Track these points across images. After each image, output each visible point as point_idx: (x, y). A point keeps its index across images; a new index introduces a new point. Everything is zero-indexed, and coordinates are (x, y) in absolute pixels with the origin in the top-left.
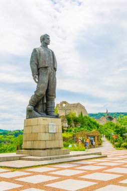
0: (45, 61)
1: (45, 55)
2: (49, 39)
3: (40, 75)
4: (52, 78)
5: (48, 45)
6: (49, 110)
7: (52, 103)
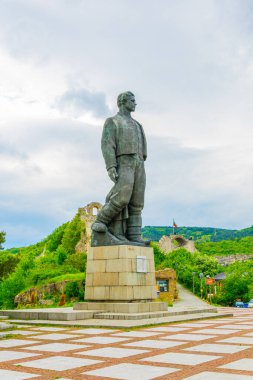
0: (130, 144)
1: (130, 133)
2: (133, 101)
3: (121, 169)
4: (140, 175)
5: (132, 113)
6: (133, 231)
7: (137, 218)
